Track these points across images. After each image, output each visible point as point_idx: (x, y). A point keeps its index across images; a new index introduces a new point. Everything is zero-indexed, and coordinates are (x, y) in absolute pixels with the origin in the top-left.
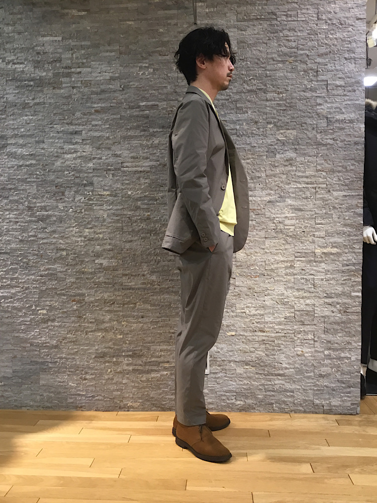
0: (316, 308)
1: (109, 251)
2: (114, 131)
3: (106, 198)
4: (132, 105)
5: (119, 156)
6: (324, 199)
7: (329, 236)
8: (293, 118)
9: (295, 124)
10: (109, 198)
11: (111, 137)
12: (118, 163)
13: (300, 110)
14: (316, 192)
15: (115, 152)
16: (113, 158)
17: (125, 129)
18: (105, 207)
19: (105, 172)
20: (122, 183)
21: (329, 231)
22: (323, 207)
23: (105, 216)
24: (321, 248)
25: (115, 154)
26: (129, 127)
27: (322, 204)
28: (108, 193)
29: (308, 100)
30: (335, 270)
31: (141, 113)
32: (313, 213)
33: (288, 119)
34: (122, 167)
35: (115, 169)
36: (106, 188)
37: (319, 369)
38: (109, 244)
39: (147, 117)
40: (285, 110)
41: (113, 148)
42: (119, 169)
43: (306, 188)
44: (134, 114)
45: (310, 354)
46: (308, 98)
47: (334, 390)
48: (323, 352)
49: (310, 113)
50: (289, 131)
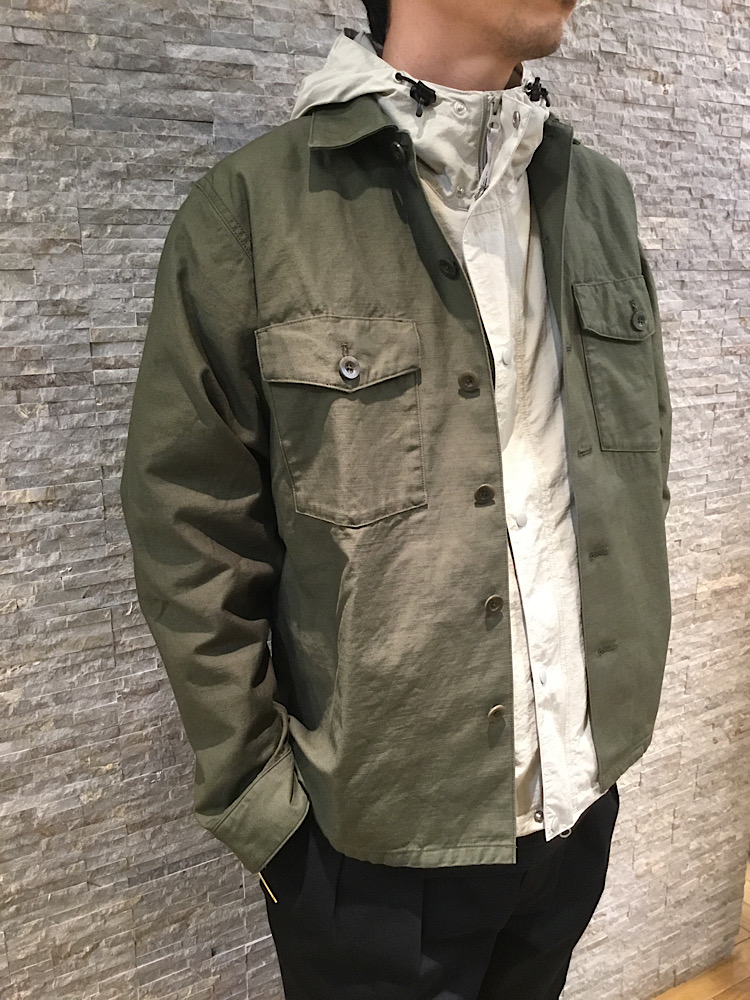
0: (685, 744)
1: (59, 750)
2: (41, 182)
3: (26, 520)
4: (130, 49)
5: (79, 312)
6: (727, 439)
7: (729, 543)
8: (685, 174)
9: (689, 197)
10: (39, 518)
11: (28, 215)
12: (77, 347)
13: (704, 151)
14: (715, 419)
15: (56, 289)
16: (44, 322)
17: (102, 175)
18: (22, 562)
19: (10, 397)
20: (104, 443)
21: (730, 530)
22: (725, 463)
23: (28, 602)
24: (709, 580)
25: (56, 304)
26: (120, 166)
27: (725, 453)
28: (32, 494)
29: (724, 116)
30: (730, 633)
31: (176, 99)
32: (702, 482)
33: (673, 177)
34: (97, 365)
35: (64, 378)
36: (21, 474)
37: (676, 891)
38: (58, 723)
39: (206, 123)
40: (667, 144)
41: (43, 269)
42: (82, 377)
43: (695, 407)
44: (145, 99)
45: (662, 864)
46: (725, 110)
47: (697, 925)
48: (687, 846)
49: (723, 161)
50: (671, 220)
